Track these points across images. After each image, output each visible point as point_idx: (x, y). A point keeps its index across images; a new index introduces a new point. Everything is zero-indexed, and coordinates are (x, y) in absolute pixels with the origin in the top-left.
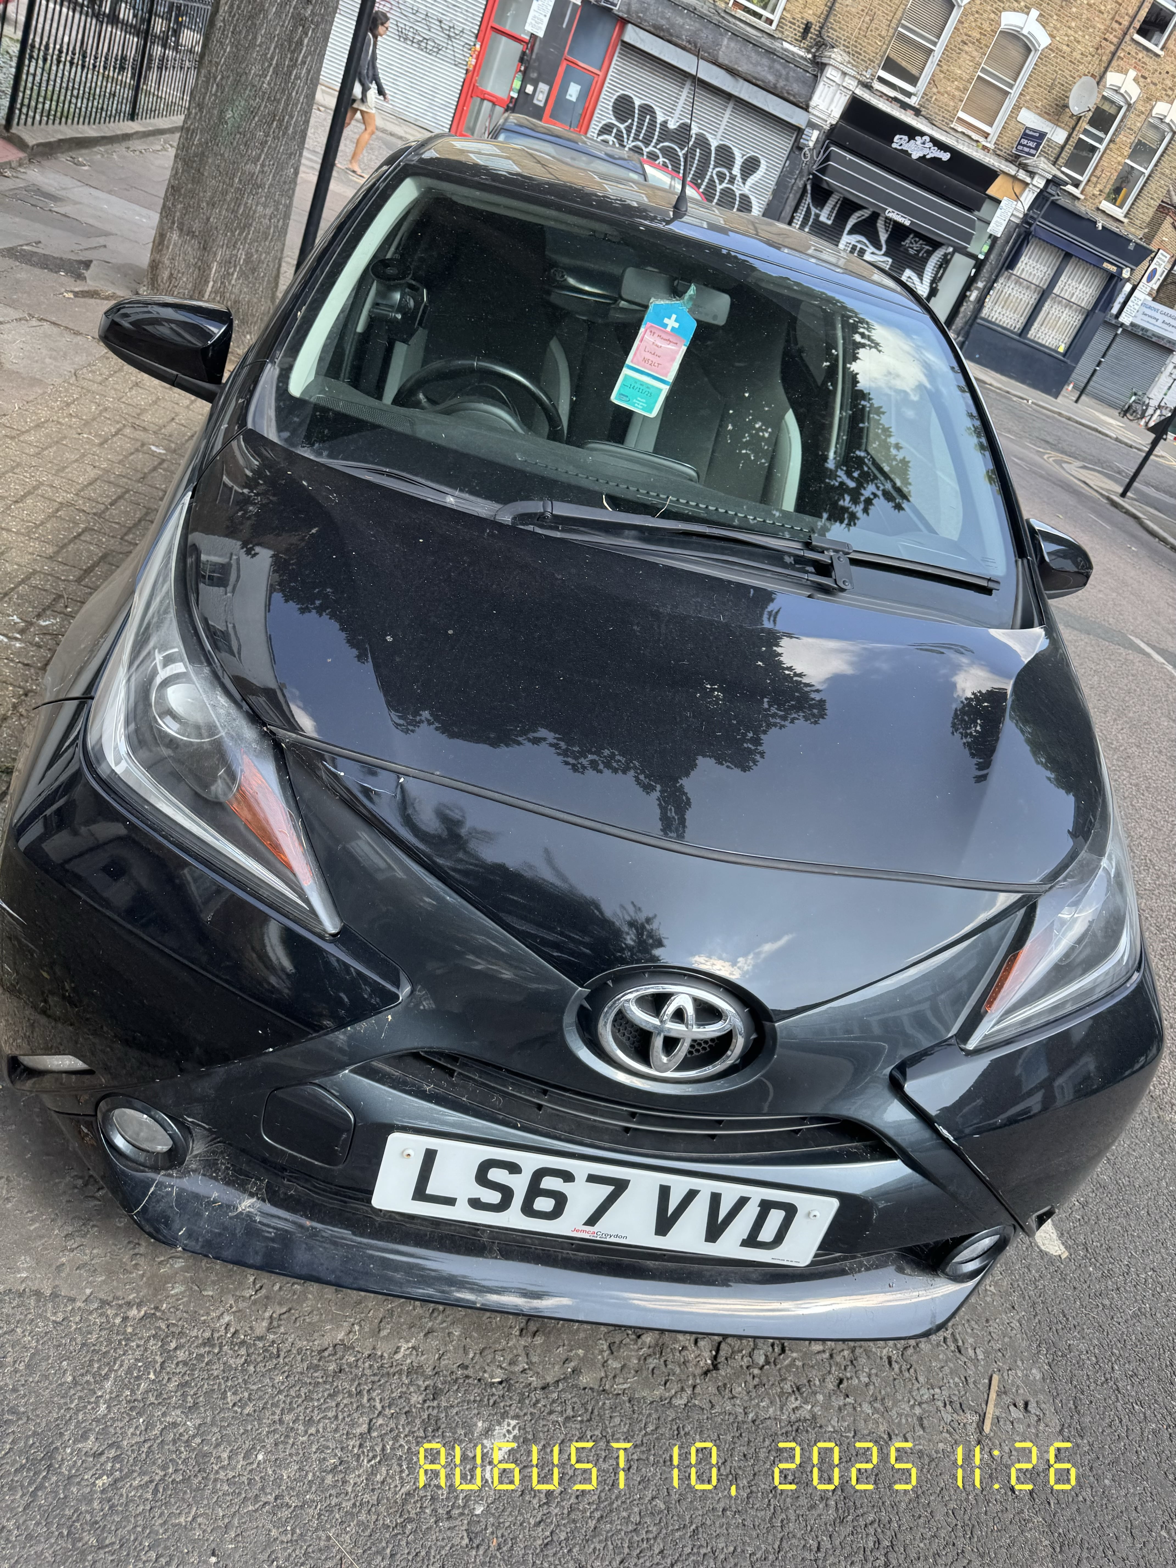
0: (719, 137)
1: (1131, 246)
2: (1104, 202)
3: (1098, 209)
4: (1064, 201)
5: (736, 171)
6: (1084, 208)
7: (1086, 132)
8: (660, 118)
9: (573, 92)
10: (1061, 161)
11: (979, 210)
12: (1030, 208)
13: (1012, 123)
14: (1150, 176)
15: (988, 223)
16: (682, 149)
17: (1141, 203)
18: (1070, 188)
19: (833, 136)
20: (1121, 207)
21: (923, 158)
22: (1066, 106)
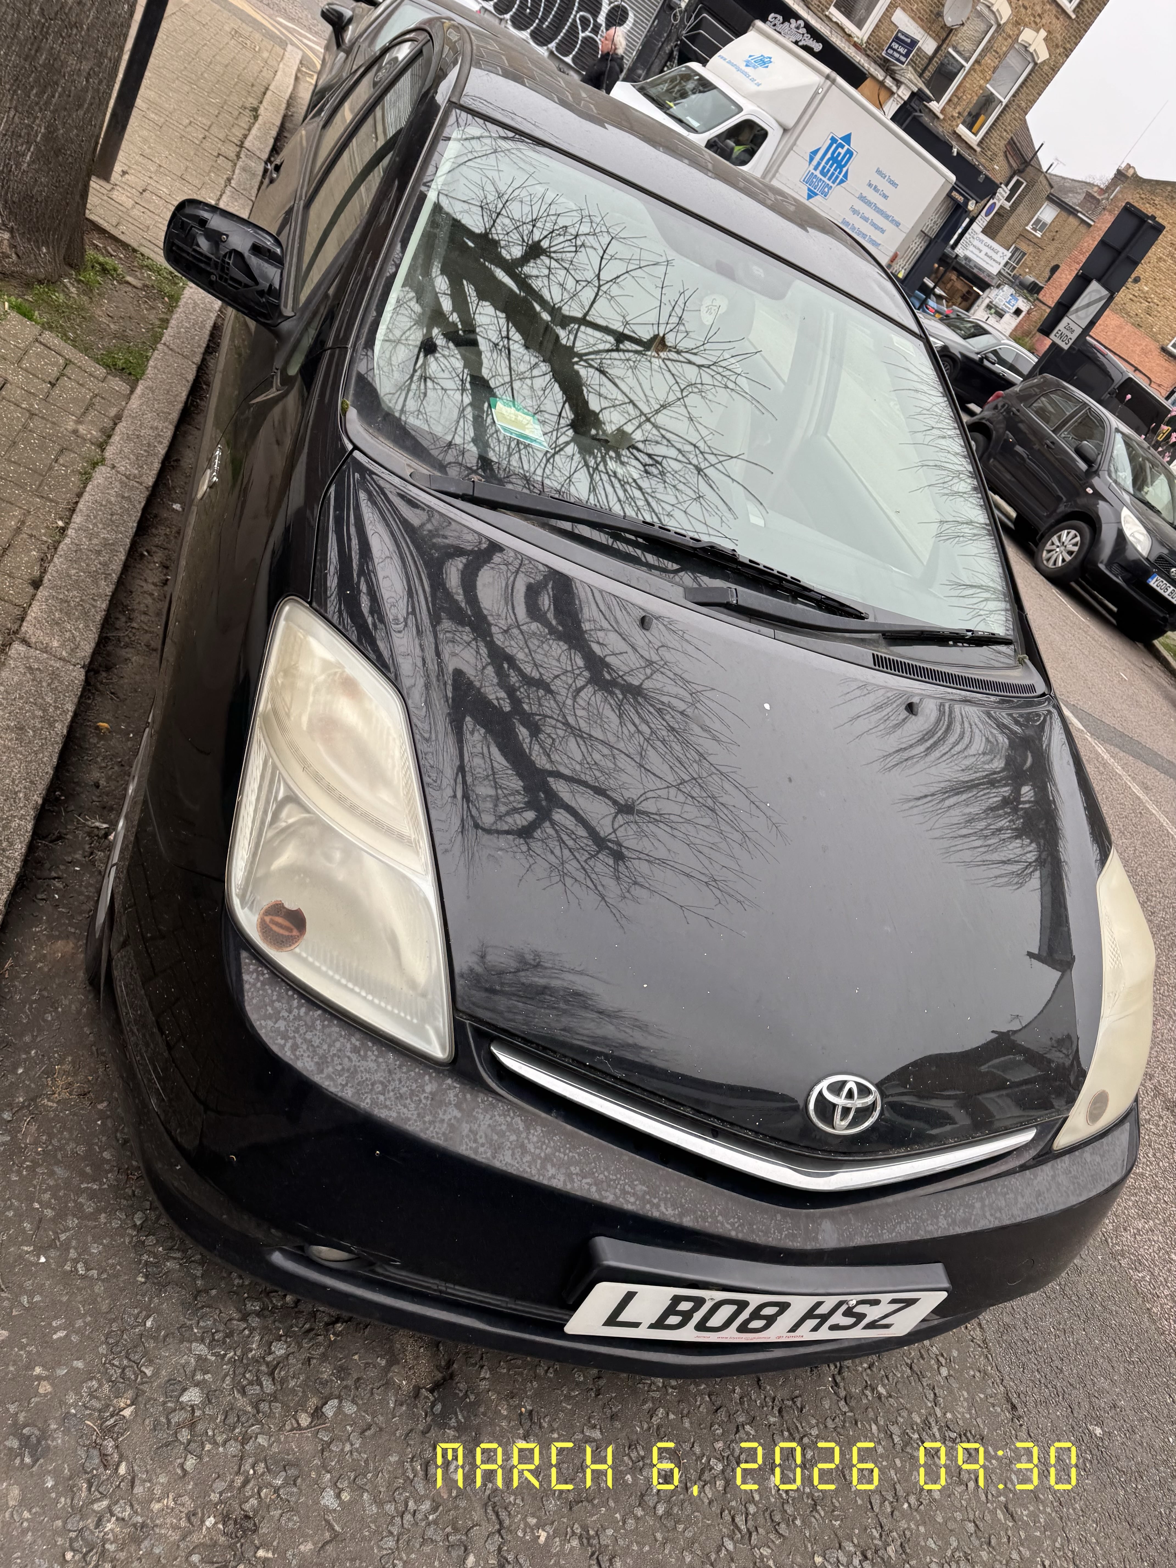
1: (981, 178)
2: (961, 126)
3: (955, 133)
4: (925, 118)
5: (601, 19)
6: (942, 130)
13: (886, 23)
14: (1006, 106)
17: (995, 134)
18: (931, 105)
19: (707, 1)
22: (940, 15)
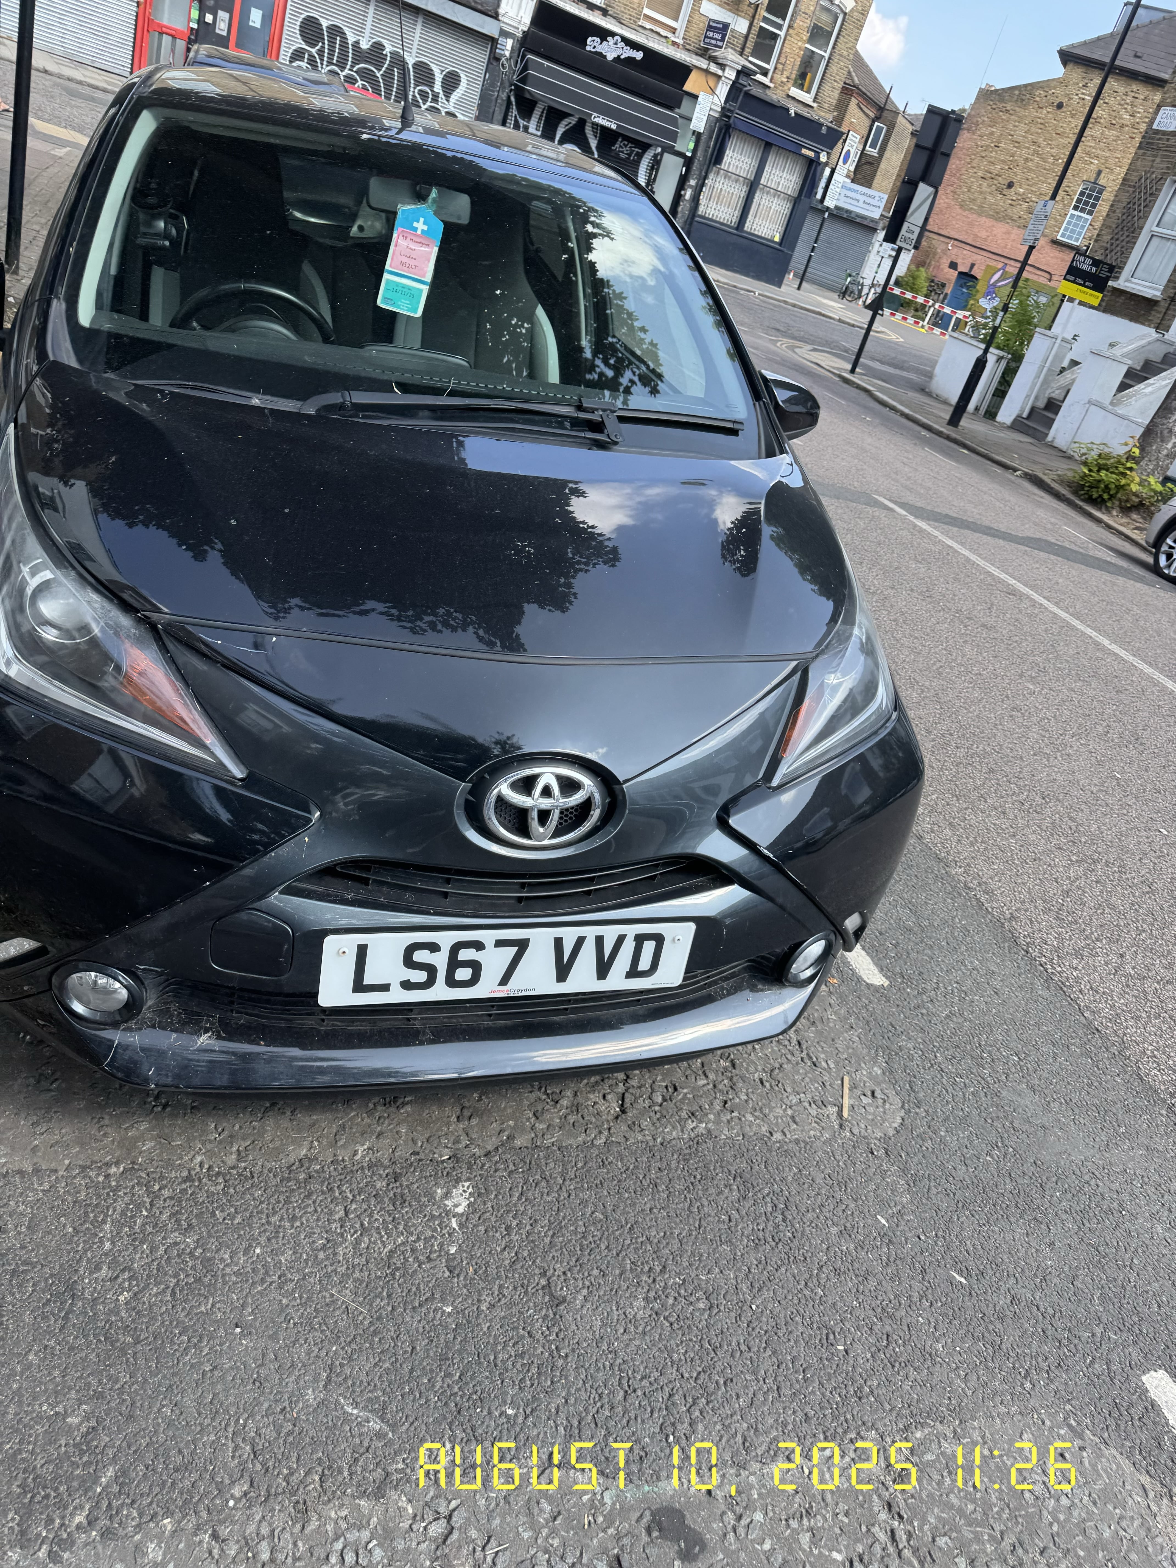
0: (414, 54)
1: (824, 130)
2: (793, 89)
3: (788, 96)
4: (756, 91)
5: (438, 88)
6: (775, 96)
7: (765, 19)
8: (351, 39)
9: (256, 17)
10: (747, 51)
11: (679, 107)
12: (726, 101)
13: (696, 17)
14: (830, 58)
15: (690, 120)
16: (379, 70)
17: (826, 87)
18: (759, 77)
19: (527, 43)
20: (808, 91)
21: (618, 59)
